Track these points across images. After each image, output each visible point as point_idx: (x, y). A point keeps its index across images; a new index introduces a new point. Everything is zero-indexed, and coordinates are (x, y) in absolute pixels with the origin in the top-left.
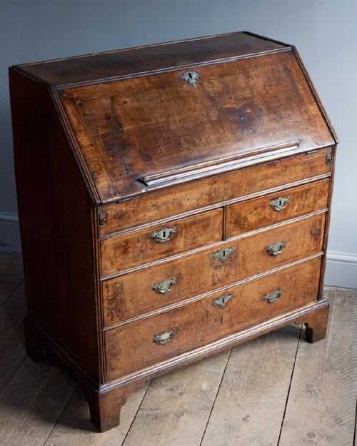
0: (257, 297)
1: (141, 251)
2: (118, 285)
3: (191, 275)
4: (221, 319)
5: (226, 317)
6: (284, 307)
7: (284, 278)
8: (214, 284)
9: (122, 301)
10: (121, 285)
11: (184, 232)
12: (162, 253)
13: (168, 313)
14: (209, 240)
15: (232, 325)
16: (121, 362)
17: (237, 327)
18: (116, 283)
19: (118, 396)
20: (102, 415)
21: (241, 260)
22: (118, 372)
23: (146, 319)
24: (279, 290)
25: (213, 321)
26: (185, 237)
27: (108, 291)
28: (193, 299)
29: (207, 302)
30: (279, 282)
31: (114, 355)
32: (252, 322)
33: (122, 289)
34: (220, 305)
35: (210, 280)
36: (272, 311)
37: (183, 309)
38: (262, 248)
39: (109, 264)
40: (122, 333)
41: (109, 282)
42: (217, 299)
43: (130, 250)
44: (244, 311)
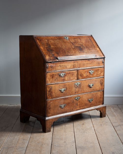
0: (86, 99)
1: (57, 78)
2: (51, 87)
3: (69, 88)
4: (77, 104)
5: (78, 104)
6: (94, 104)
7: (93, 95)
8: (75, 93)
9: (52, 92)
10: (52, 87)
11: (67, 75)
12: (62, 80)
13: (63, 99)
14: (74, 79)
15: (80, 107)
16: (51, 111)
17: (81, 108)
18: (50, 86)
19: (51, 121)
20: (46, 127)
21: (82, 87)
22: (50, 114)
23: (58, 99)
24: (92, 98)
25: (75, 104)
26: (68, 77)
27: (48, 88)
28: (70, 96)
29: (73, 98)
30: (92, 96)
31: (50, 109)
32: (85, 107)
33: (52, 88)
34: (77, 100)
35: (74, 91)
36: (91, 105)
37: (67, 98)
38: (88, 85)
39: (48, 80)
40: (52, 102)
41: (49, 86)
42: (76, 97)
43: (54, 77)
44: (83, 103)
